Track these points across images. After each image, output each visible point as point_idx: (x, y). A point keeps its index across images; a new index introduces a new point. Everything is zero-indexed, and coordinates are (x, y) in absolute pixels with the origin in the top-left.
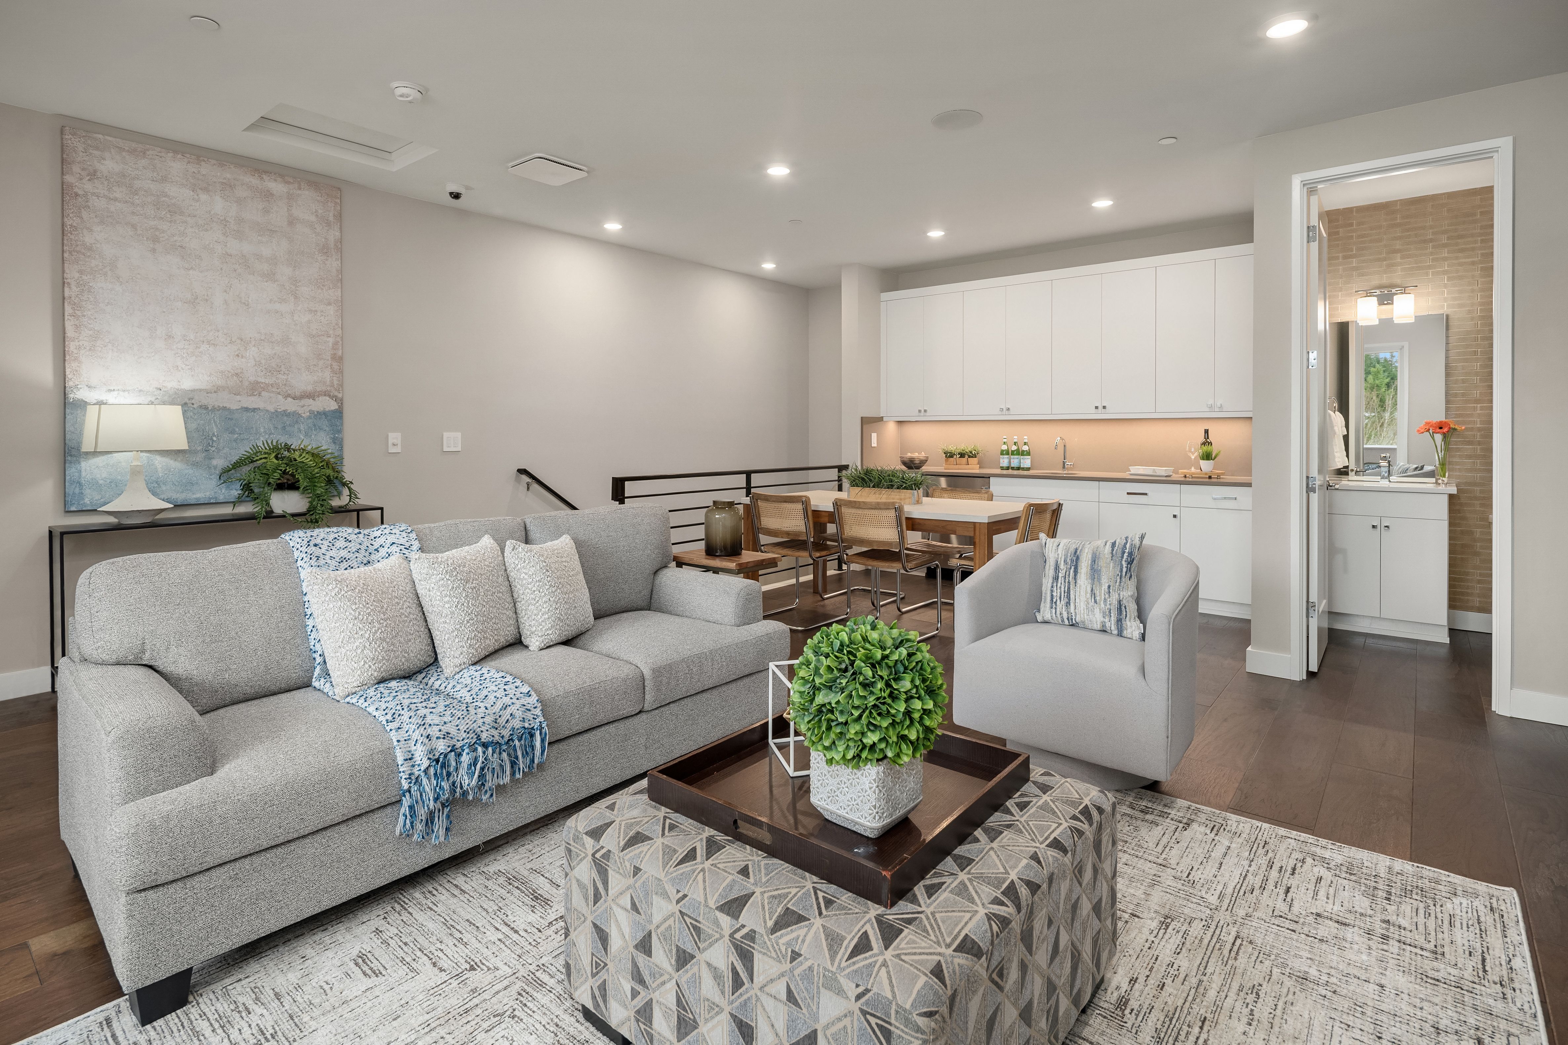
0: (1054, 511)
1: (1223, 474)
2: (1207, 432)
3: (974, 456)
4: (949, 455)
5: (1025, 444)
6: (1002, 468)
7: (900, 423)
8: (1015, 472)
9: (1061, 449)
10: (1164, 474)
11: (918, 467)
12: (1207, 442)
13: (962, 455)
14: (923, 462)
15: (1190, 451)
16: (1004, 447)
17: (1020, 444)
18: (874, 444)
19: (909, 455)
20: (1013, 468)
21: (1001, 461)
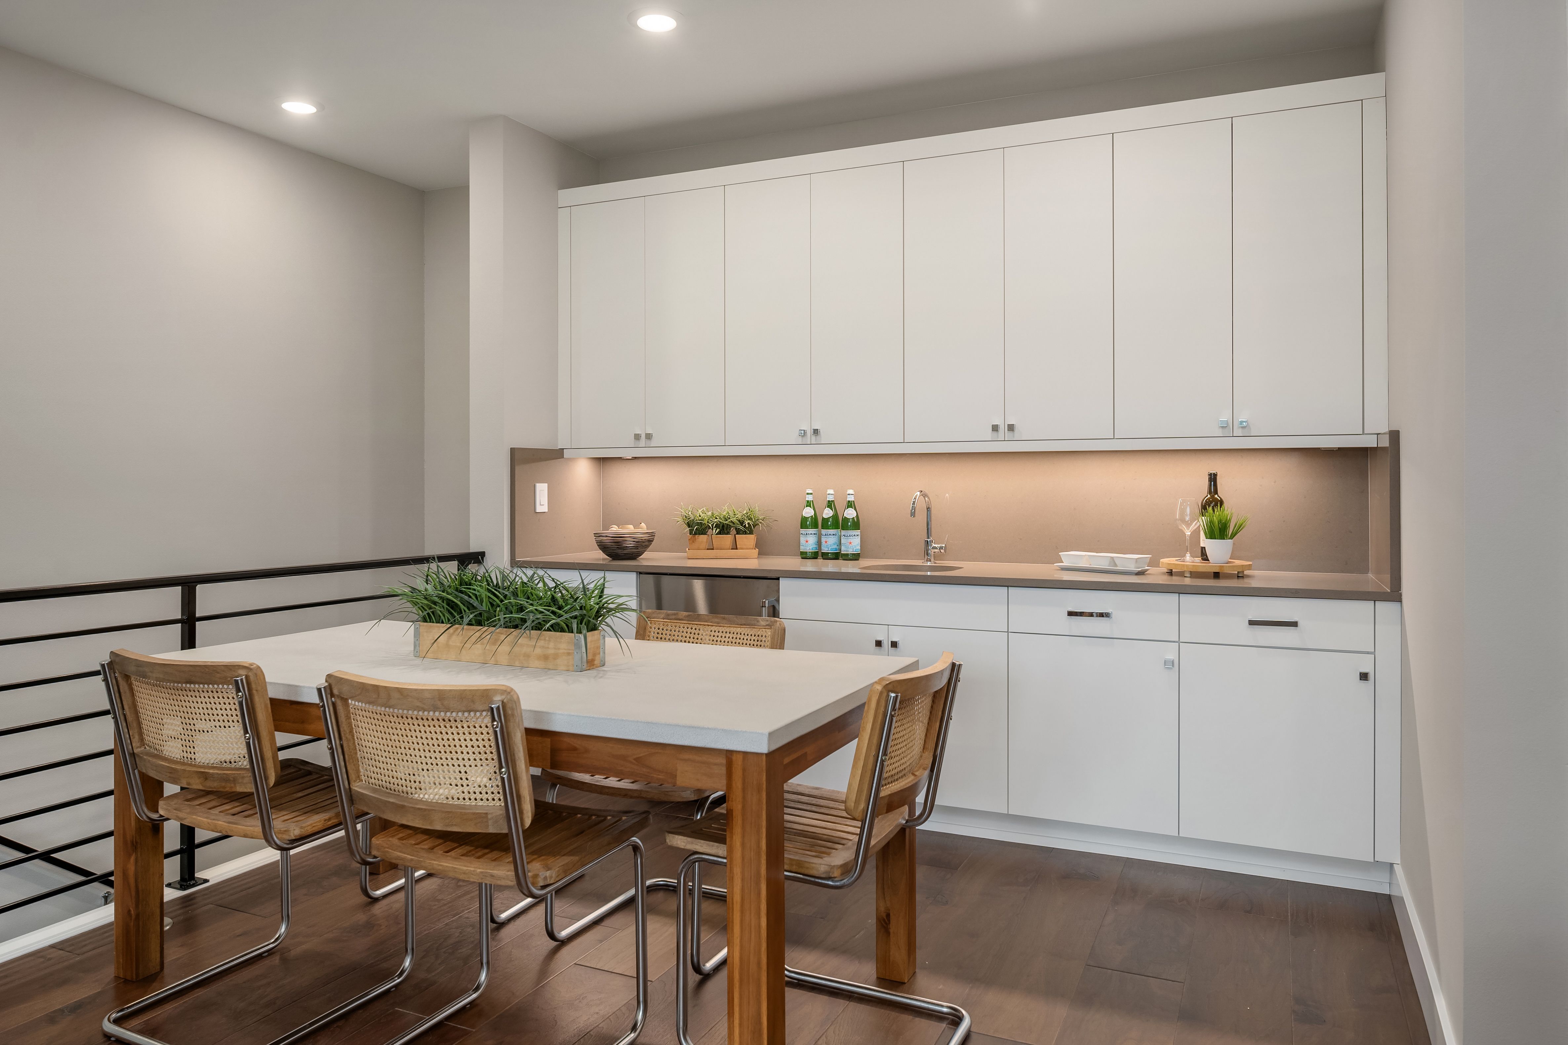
0: (936, 694)
1: (1249, 567)
2: (1213, 478)
3: (749, 530)
4: (697, 528)
5: (850, 505)
6: (804, 556)
7: (602, 461)
8: (830, 566)
9: (921, 517)
10: (1132, 567)
11: (633, 556)
12: (1212, 502)
13: (724, 529)
14: (643, 545)
15: (1183, 520)
16: (808, 512)
17: (840, 506)
18: (542, 504)
19: (615, 529)
20: (825, 556)
21: (803, 540)
